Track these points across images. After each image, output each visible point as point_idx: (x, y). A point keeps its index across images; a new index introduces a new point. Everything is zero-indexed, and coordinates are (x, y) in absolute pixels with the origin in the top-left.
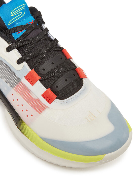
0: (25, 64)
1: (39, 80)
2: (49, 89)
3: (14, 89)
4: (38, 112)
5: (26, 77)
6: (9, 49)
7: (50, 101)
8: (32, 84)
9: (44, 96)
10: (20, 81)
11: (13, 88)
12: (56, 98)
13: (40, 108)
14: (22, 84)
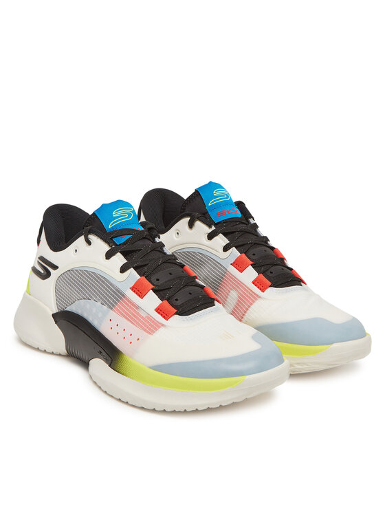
0: (132, 271)
1: (152, 289)
2: (165, 302)
3: (115, 311)
4: (148, 332)
5: (132, 289)
6: (109, 255)
7: (166, 316)
8: (141, 295)
9: (158, 310)
10: (123, 295)
11: (112, 309)
12: (176, 314)
13: (151, 327)
14: (127, 299)
